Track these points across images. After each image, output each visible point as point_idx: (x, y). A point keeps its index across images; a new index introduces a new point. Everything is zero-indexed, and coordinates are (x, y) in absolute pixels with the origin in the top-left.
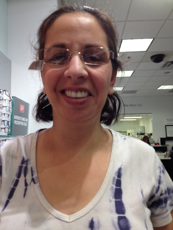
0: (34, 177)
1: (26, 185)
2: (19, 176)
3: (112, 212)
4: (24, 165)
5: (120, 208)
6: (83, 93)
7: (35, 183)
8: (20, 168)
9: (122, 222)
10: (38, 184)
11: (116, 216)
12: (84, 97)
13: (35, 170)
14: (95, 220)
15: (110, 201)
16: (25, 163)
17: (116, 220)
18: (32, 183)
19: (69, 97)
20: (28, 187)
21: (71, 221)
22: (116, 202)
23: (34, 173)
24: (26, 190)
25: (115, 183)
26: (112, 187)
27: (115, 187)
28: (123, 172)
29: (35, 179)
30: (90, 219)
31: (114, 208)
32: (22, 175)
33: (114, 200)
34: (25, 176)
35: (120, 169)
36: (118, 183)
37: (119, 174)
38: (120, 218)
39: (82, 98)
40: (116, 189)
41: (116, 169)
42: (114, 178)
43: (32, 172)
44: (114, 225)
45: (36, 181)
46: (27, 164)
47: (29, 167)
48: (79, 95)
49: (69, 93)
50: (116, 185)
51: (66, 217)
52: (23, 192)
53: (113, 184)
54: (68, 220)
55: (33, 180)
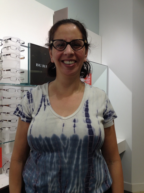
0: (48, 102)
1: (45, 106)
2: (41, 103)
3: (83, 116)
4: (44, 98)
5: (87, 115)
6: (72, 61)
7: (49, 105)
8: (42, 99)
9: (88, 120)
10: (50, 106)
11: (85, 118)
12: (73, 64)
13: (48, 100)
14: (76, 119)
15: (83, 112)
16: (44, 97)
17: (85, 120)
18: (48, 105)
19: (66, 64)
20: (46, 107)
21: (66, 119)
22: (85, 113)
23: (48, 101)
24: (45, 108)
25: (85, 106)
26: (84, 107)
27: (85, 107)
28: (89, 102)
29: (49, 103)
30: (74, 119)
31: (84, 115)
32: (43, 102)
33: (85, 112)
34: (44, 102)
35: (87, 101)
36: (87, 106)
37: (87, 102)
38: (87, 119)
39: (72, 64)
40: (86, 108)
41: (86, 100)
42: (85, 104)
43: (47, 101)
44: (84, 121)
45: (49, 104)
46: (45, 97)
47: (46, 99)
48: (71, 63)
49: (66, 62)
50: (86, 107)
51: (63, 118)
52: (44, 109)
53: (84, 106)
54: (64, 119)
55: (48, 104)
